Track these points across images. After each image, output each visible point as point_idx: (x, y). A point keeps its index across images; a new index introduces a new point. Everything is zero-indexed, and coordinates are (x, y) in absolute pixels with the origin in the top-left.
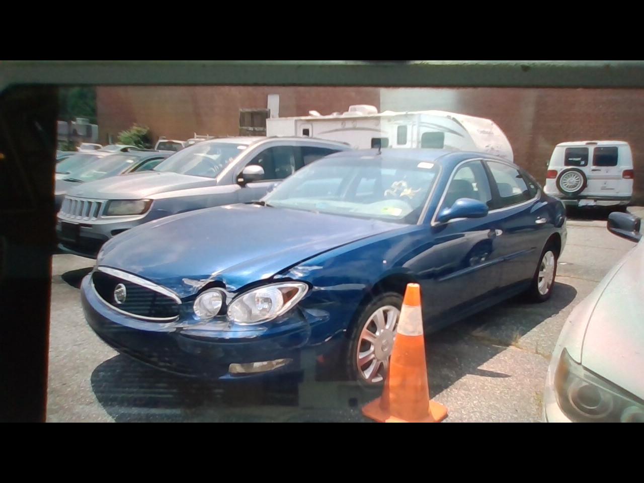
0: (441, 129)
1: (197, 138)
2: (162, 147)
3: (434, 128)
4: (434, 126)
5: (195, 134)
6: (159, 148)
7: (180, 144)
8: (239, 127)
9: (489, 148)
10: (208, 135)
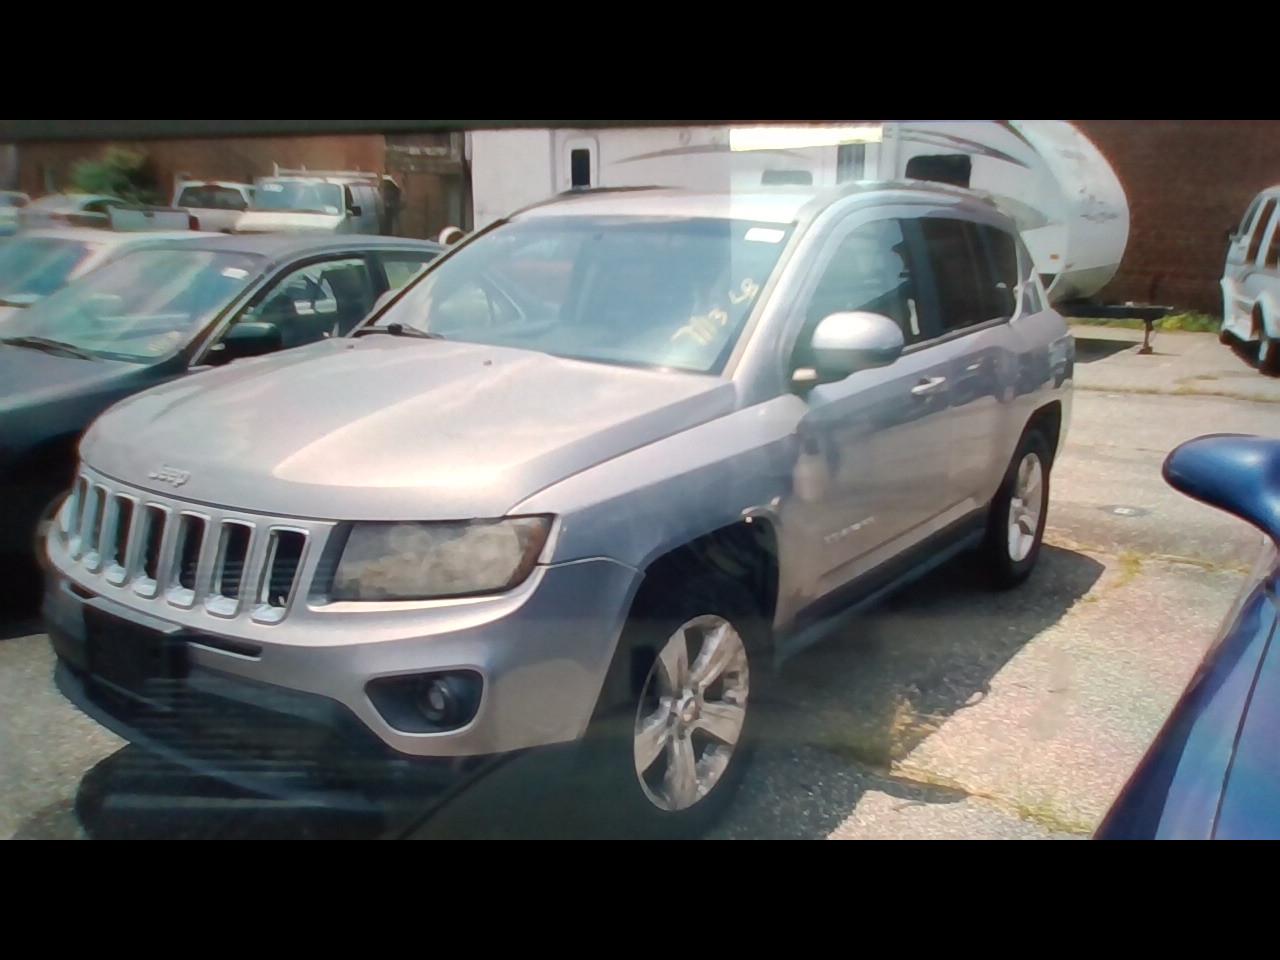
0: (962, 145)
1: (281, 175)
2: (191, 199)
3: (945, 146)
4: (947, 141)
5: (276, 166)
6: (183, 203)
7: (237, 192)
8: (385, 148)
9: (1086, 196)
10: (304, 168)
